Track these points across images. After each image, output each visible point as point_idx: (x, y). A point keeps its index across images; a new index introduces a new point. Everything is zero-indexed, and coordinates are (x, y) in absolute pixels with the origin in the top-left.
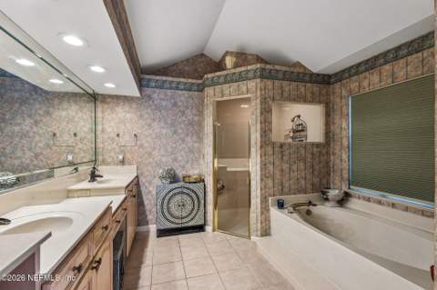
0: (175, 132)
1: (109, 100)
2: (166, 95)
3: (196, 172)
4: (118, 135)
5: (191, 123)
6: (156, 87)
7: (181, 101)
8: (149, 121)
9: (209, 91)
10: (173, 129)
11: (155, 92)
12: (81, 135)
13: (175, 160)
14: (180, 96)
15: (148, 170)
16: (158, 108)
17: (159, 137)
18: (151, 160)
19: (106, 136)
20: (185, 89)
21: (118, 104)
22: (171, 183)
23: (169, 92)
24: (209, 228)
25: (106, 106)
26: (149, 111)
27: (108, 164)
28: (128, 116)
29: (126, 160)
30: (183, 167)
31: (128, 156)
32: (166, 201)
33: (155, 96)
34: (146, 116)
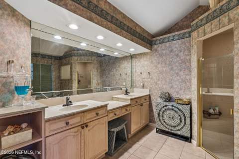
0: (172, 69)
1: (138, 56)
2: (166, 46)
3: (188, 97)
4: (141, 73)
5: (184, 62)
6: (160, 43)
7: (176, 47)
8: (155, 64)
9: (194, 34)
10: (170, 67)
11: (158, 46)
12: (128, 74)
13: (172, 87)
14: (175, 44)
15: (155, 92)
16: (161, 55)
17: (161, 73)
18: (157, 87)
19: (137, 74)
20: (179, 39)
21: (141, 57)
22: (165, 101)
23: (167, 44)
24: (194, 142)
25: (136, 60)
26: (156, 58)
27: (137, 88)
28: (146, 63)
29: (145, 86)
30: (178, 93)
31: (146, 84)
32: (161, 112)
33: (159, 49)
34: (154, 61)
